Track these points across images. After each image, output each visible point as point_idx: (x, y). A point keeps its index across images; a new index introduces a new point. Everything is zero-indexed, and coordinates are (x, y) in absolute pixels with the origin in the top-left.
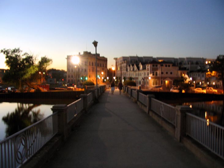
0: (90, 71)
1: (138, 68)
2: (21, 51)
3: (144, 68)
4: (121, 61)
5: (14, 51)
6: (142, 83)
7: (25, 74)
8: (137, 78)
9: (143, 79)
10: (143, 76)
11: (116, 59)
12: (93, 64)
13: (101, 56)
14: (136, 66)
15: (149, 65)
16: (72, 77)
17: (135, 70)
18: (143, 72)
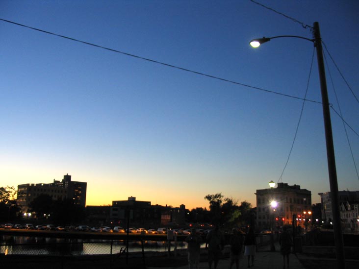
0: (287, 211)
1: (346, 208)
2: (223, 196)
3: (352, 209)
4: (327, 197)
5: (216, 196)
6: (351, 226)
7: (230, 218)
8: (346, 220)
9: (352, 221)
10: (352, 218)
11: (321, 194)
12: (291, 199)
13: (301, 188)
14: (343, 206)
15: (357, 205)
16: (264, 218)
17: (343, 209)
18: (351, 213)
